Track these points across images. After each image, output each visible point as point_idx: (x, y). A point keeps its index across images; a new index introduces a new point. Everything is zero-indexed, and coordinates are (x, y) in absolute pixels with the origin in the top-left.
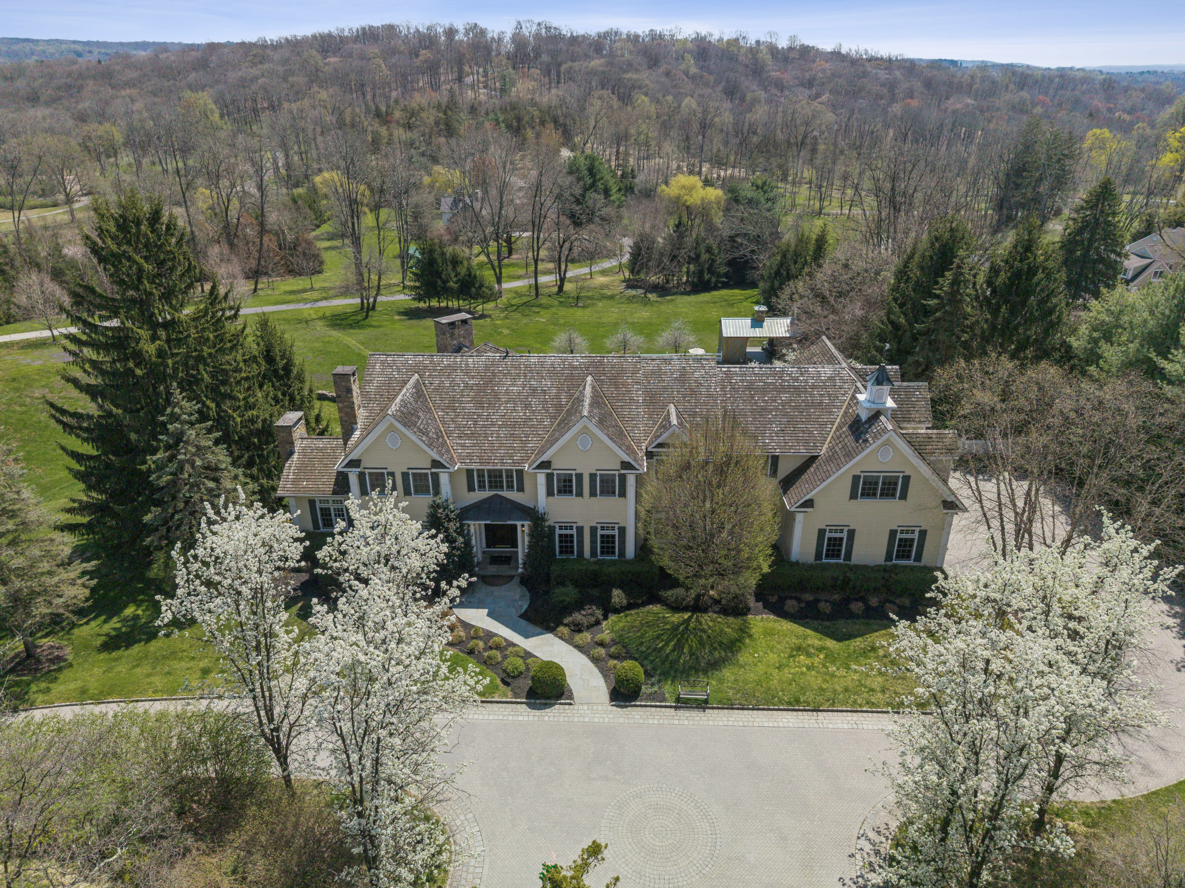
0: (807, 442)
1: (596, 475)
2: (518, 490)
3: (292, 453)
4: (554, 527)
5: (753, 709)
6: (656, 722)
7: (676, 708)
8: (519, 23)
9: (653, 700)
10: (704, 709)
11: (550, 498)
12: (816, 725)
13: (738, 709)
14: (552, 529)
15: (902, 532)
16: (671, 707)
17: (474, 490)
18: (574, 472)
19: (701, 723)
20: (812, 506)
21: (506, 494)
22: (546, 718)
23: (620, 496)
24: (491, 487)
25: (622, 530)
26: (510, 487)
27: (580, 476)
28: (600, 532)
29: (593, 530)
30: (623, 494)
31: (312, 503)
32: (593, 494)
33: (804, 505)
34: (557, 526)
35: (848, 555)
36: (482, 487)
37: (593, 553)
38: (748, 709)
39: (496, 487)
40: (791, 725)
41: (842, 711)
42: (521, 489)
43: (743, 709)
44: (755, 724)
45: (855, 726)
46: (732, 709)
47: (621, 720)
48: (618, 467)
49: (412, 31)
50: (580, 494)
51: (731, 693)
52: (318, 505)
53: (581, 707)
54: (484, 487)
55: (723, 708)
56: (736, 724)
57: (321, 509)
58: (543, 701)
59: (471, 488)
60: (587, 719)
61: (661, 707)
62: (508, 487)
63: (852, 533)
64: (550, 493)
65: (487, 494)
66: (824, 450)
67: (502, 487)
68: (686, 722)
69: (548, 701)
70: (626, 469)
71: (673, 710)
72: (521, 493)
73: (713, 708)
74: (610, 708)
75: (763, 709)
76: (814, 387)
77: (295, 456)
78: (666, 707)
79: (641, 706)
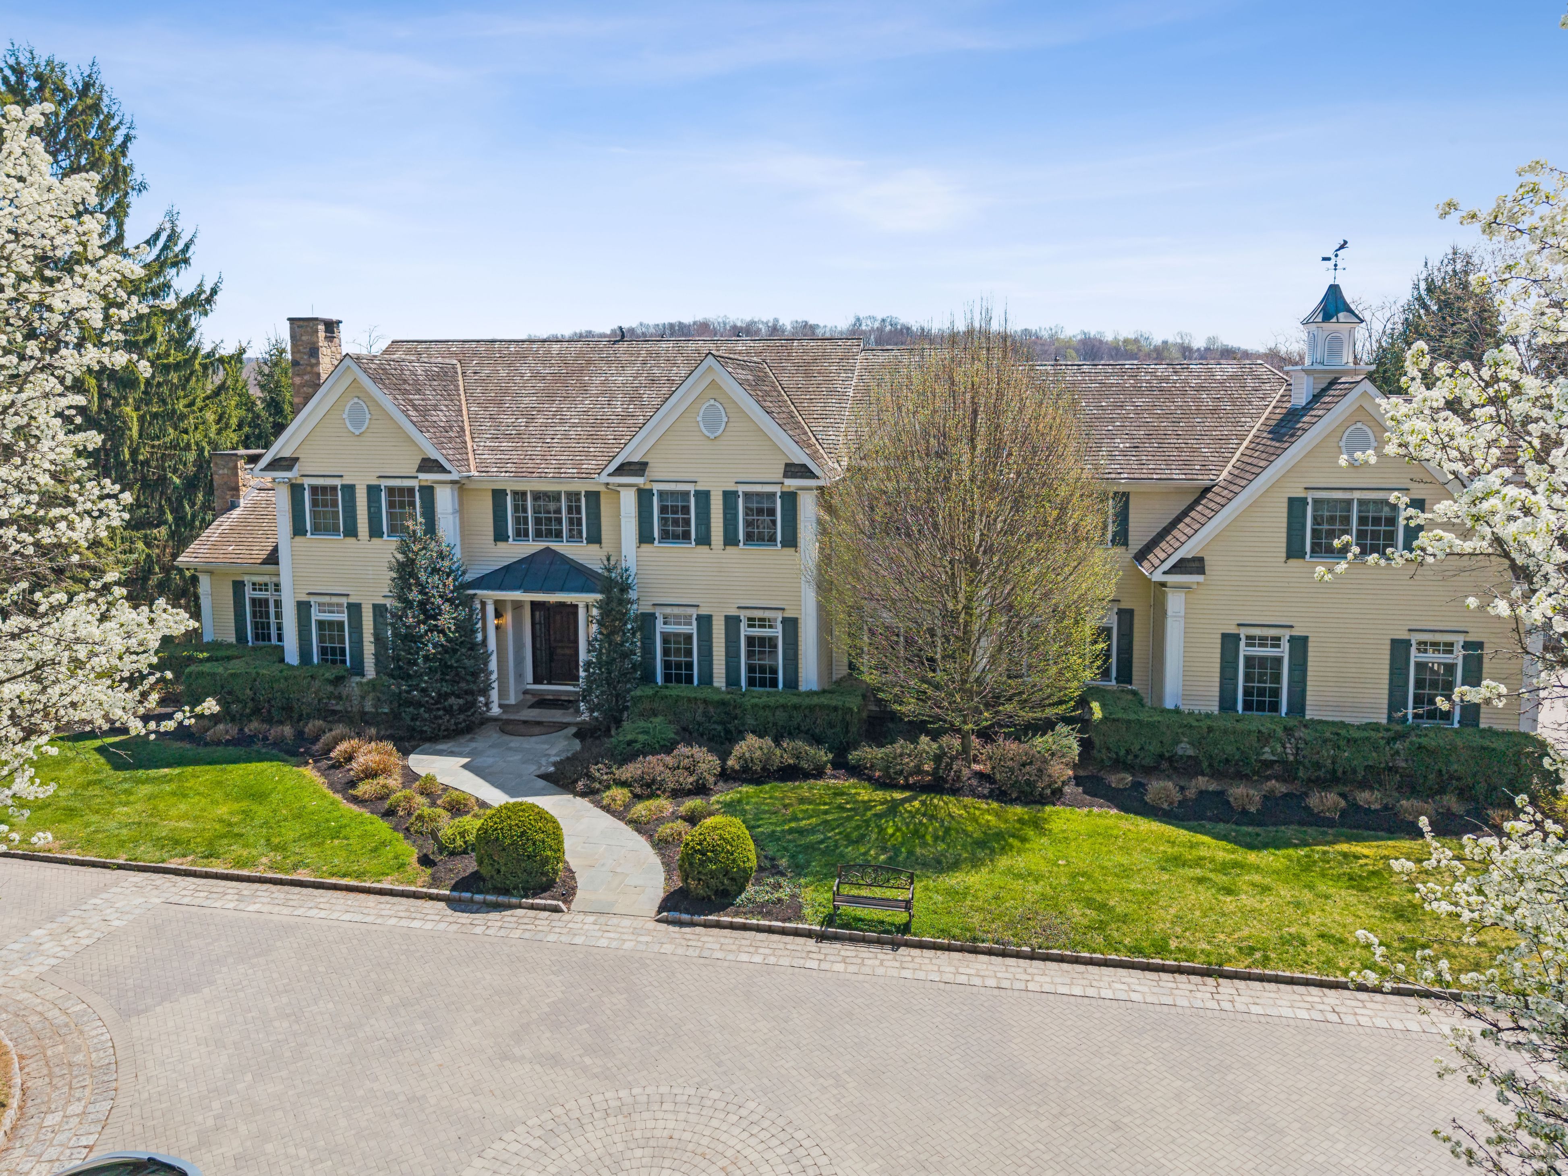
0: (1186, 463)
1: (735, 494)
2: (590, 541)
3: (233, 506)
4: (653, 616)
5: (1032, 957)
6: (758, 959)
7: (821, 937)
8: (858, 319)
9: (768, 915)
10: (896, 945)
11: (646, 547)
12: (1213, 1004)
13: (990, 952)
14: (647, 621)
15: (1423, 646)
16: (809, 934)
17: (506, 539)
18: (691, 488)
19: (880, 971)
20: (1201, 571)
21: (564, 547)
22: (478, 930)
23: (785, 544)
24: (538, 534)
25: (791, 625)
26: (575, 536)
27: (703, 497)
28: (745, 631)
29: (732, 622)
30: (791, 541)
31: (238, 587)
32: (730, 540)
33: (1181, 567)
34: (659, 613)
35: (1298, 705)
36: (521, 534)
37: (732, 679)
38: (1018, 955)
39: (549, 533)
40: (1135, 996)
41: (1291, 981)
42: (595, 538)
43: (1004, 954)
44: (1031, 986)
45: (1334, 1017)
46: (975, 951)
47: (668, 948)
48: (778, 475)
49: (728, 327)
50: (704, 540)
51: (976, 919)
52: (249, 593)
53: (580, 917)
54: (526, 535)
55: (949, 948)
56: (977, 981)
57: (254, 601)
58: (491, 898)
59: (500, 536)
60: (578, 940)
61: (783, 932)
62: (571, 536)
63: (1300, 644)
64: (645, 537)
65: (531, 547)
66: (1224, 474)
67: (559, 534)
68: (839, 967)
69: (502, 899)
70: (794, 476)
71: (811, 942)
72: (595, 547)
73: (921, 946)
74: (652, 925)
75: (1061, 959)
76: (1200, 389)
77: (236, 513)
78: (796, 933)
79: (732, 926)
